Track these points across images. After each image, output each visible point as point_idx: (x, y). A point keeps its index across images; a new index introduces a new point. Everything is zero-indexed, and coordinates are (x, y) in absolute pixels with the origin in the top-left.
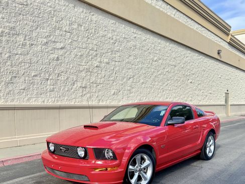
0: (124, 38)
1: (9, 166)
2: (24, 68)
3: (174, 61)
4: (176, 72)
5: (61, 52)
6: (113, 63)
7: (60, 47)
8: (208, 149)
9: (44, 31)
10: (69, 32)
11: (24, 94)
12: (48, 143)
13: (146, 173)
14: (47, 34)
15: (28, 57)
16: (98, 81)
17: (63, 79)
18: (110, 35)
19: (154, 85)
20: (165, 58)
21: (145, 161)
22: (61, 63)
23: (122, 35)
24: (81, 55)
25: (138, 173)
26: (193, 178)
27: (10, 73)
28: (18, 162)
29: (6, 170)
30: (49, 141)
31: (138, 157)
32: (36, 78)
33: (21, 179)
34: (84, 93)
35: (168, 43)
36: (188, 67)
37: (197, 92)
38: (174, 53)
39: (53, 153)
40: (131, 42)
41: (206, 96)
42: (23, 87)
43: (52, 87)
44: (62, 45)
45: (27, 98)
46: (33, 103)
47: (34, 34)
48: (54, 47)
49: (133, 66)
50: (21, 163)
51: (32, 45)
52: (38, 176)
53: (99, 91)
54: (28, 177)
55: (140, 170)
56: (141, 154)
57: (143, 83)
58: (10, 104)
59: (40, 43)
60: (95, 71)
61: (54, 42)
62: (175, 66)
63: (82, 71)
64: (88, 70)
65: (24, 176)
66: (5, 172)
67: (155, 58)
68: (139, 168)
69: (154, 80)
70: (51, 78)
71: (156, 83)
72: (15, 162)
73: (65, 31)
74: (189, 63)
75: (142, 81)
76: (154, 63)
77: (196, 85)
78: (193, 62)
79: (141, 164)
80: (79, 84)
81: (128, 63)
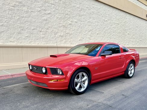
0: (87, 7)
1: (15, 78)
2: (27, 25)
3: (117, 21)
4: (119, 28)
5: (49, 16)
6: (80, 22)
7: (48, 13)
8: (130, 72)
9: (38, 4)
10: (53, 4)
11: (28, 39)
12: (29, 65)
13: (84, 84)
14: (40, 6)
15: (30, 18)
16: (71, 32)
17: (50, 31)
18: (78, 6)
19: (105, 35)
20: (112, 19)
21: (84, 77)
22: (49, 22)
23: (85, 6)
24: (60, 18)
25: (80, 83)
26: (116, 88)
27: (19, 27)
28: (21, 76)
29: (12, 80)
30: (30, 63)
31: (80, 74)
32: (34, 30)
33: (18, 84)
34: (62, 39)
35: (114, 11)
36: (127, 25)
37: (132, 40)
38: (118, 16)
39: (31, 70)
40: (91, 10)
41: (138, 42)
42: (27, 35)
43: (44, 35)
44: (49, 12)
45: (29, 42)
46: (33, 44)
47: (33, 6)
48: (45, 13)
49: (92, 24)
50: (22, 77)
51: (32, 12)
52: (27, 84)
53: (71, 38)
54: (22, 84)
55: (81, 82)
56: (82, 72)
57: (98, 34)
58: (19, 44)
59: (36, 11)
60: (69, 27)
61: (45, 10)
62: (118, 24)
63: (61, 27)
64: (64, 26)
65: (20, 83)
66: (12, 81)
67: (106, 19)
68: (81, 80)
69: (105, 32)
70: (43, 30)
71: (106, 34)
72: (19, 76)
73: (51, 4)
74: (128, 22)
75: (97, 33)
76: (105, 22)
77: (132, 35)
78: (130, 22)
79: (82, 78)
80: (59, 34)
81: (89, 22)
